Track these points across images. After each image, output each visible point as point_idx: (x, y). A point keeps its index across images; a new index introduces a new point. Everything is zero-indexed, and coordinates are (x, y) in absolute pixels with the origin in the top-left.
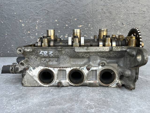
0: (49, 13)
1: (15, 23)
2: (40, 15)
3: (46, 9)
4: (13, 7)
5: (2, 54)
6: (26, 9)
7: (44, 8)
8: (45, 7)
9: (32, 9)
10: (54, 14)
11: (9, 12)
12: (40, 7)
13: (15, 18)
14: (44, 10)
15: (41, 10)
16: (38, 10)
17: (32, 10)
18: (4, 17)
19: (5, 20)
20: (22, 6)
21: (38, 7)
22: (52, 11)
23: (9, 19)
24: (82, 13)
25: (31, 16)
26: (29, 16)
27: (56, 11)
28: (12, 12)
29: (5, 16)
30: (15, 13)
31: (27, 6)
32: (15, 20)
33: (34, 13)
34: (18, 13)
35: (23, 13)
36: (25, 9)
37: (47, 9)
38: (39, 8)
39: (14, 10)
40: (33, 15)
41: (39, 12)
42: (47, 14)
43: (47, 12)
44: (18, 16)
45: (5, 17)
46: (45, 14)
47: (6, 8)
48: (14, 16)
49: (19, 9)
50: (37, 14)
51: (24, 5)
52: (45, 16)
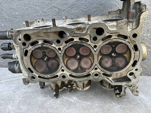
0: (60, 11)
1: (17, 26)
2: (49, 15)
3: (56, 6)
4: (14, 5)
5: (5, 64)
6: (30, 6)
7: (54, 5)
8: (55, 3)
9: (38, 6)
10: (68, 13)
11: (10, 11)
12: (49, 3)
13: (17, 19)
14: (53, 8)
15: (50, 7)
16: (46, 8)
17: (38, 8)
18: (4, 18)
19: (6, 22)
20: (25, 3)
21: (45, 4)
22: (65, 9)
23: (10, 21)
24: (110, 10)
25: (37, 16)
26: (35, 17)
27: (70, 9)
28: (13, 11)
29: (6, 17)
30: (17, 13)
31: (31, 3)
32: (18, 22)
33: (41, 12)
34: (20, 13)
35: (26, 12)
36: (29, 8)
37: (58, 6)
38: (47, 5)
39: (16, 9)
40: (39, 15)
41: (47, 11)
42: (58, 13)
43: (58, 10)
44: (21, 17)
45: (6, 19)
46: (55, 14)
47: (6, 6)
48: (17, 17)
49: (21, 7)
50: (45, 14)
51: (28, 1)
52: (56, 16)
